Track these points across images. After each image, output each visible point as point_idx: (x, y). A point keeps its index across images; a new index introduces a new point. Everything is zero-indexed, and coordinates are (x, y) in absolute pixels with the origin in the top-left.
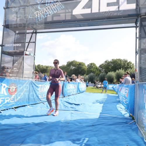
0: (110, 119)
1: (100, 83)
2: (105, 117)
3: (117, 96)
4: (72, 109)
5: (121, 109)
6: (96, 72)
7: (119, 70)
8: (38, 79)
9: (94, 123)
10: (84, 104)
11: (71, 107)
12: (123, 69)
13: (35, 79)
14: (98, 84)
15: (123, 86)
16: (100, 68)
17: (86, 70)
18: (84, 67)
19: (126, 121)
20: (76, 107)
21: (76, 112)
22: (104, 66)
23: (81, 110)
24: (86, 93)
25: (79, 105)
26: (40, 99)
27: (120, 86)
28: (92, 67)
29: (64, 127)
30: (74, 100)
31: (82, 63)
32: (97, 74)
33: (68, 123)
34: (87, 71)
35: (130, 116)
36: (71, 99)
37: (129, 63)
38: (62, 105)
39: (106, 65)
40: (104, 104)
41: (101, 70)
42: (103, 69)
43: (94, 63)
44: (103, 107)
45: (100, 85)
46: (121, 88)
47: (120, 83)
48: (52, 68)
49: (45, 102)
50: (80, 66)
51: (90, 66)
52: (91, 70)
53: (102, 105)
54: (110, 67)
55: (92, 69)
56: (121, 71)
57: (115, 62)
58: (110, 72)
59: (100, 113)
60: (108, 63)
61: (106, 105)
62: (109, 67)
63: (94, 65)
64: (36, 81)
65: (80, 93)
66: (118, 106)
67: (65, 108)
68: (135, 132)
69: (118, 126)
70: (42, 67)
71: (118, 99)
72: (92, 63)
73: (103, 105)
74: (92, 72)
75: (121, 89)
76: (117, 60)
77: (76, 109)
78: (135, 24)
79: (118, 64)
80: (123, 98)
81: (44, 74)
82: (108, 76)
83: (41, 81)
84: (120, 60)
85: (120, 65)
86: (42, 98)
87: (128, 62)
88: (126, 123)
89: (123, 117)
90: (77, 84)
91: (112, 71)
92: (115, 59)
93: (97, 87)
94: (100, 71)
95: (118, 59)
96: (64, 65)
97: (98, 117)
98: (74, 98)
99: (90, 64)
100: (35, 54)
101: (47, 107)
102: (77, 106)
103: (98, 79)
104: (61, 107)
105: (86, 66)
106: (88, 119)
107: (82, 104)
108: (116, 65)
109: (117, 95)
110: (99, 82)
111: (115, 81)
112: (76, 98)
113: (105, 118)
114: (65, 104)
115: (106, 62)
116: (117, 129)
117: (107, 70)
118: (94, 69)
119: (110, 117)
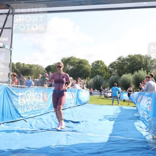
0: (124, 144)
1: (111, 90)
3: (135, 110)
4: (69, 129)
5: (141, 129)
6: (105, 74)
7: (139, 71)
8: (18, 84)
9: (101, 149)
10: (85, 121)
11: (66, 126)
12: (144, 70)
13: (12, 84)
14: (107, 92)
15: (143, 95)
16: (110, 68)
17: (90, 71)
18: (86, 66)
19: (148, 146)
20: (74, 126)
21: (74, 133)
22: (116, 65)
23: (82, 131)
24: (90, 105)
25: (78, 122)
26: (19, 114)
27: (139, 94)
28: (99, 66)
29: (56, 155)
30: (71, 115)
31: (84, 60)
32: (106, 76)
33: (62, 150)
34: (92, 72)
36: (67, 114)
38: (53, 122)
39: (120, 63)
40: (116, 121)
41: (113, 71)
42: (114, 69)
43: (101, 61)
44: (113, 126)
45: (111, 94)
46: (141, 97)
47: (140, 90)
48: (38, 68)
49: (28, 118)
50: (81, 64)
51: (96, 65)
52: (97, 72)
53: (113, 122)
54: (125, 67)
55: (99, 70)
56: (142, 73)
57: (133, 59)
58: (125, 74)
59: (109, 135)
60: (123, 61)
61: (119, 122)
62: (123, 67)
63: (101, 63)
64: (13, 86)
65: (80, 105)
66: (136, 123)
69: (135, 153)
70: (22, 65)
71: (136, 115)
72: (98, 61)
73: (115, 123)
74: (99, 74)
75: (141, 99)
76: (136, 57)
77: (74, 129)
79: (137, 63)
80: (145, 112)
81: (26, 76)
82: (123, 80)
83: (22, 87)
84: (140, 57)
85: (140, 63)
86: (22, 112)
88: (147, 149)
89: (144, 140)
90: (77, 92)
91: (128, 73)
92: (133, 55)
93: (106, 97)
94: (111, 72)
95: (137, 55)
97: (106, 140)
98: (71, 113)
99: (95, 62)
100: (12, 46)
101: (31, 127)
102: (75, 124)
103: (108, 84)
104: (52, 126)
105: (89, 65)
106: (91, 144)
107: (84, 122)
108: (135, 64)
109: (135, 108)
110: (109, 89)
112: (74, 112)
113: (116, 142)
115: (119, 59)
117: (121, 71)
118: (101, 70)
119: (125, 140)
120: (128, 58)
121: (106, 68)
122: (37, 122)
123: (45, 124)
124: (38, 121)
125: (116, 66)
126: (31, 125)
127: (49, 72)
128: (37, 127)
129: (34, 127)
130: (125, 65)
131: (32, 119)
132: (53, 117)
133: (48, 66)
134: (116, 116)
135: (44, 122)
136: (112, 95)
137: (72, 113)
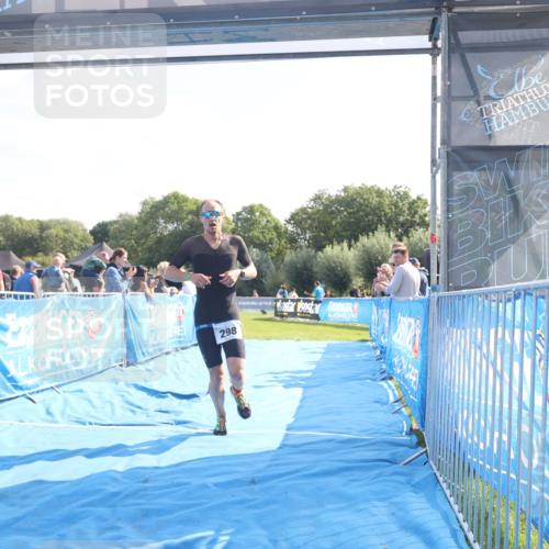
0: (328, 451)
1: (294, 295)
2: (309, 444)
4: (165, 418)
6: (275, 246)
9: (259, 471)
11: (158, 408)
12: (389, 231)
16: (290, 228)
19: (394, 454)
20: (180, 409)
21: (181, 428)
22: (308, 218)
23: (204, 421)
25: (193, 396)
28: (256, 221)
29: (127, 496)
30: (172, 376)
32: (278, 254)
33: (146, 481)
35: (411, 431)
36: (160, 371)
37: (414, 202)
38: (117, 401)
39: (319, 211)
40: (306, 388)
41: (298, 234)
42: (304, 231)
43: (261, 205)
44: (301, 401)
45: (293, 304)
51: (246, 220)
53: (298, 392)
54: (335, 223)
55: (256, 233)
56: (381, 240)
58: (331, 243)
59: (285, 427)
60: (326, 207)
62: (331, 223)
63: (261, 213)
67: (131, 414)
68: (422, 494)
69: (356, 475)
72: (252, 207)
73: (304, 393)
77: (180, 418)
78: (430, 40)
84: (380, 193)
87: (413, 196)
88: (392, 462)
91: (340, 242)
92: (357, 185)
93: (280, 315)
94: (292, 240)
95: (368, 189)
96: (127, 214)
97: (275, 445)
98: (172, 370)
99: (244, 209)
101: (49, 418)
102: (185, 401)
103: (282, 275)
104: (113, 410)
108: (361, 213)
111: (358, 282)
112: (181, 364)
113: (304, 448)
114: (130, 399)
115: (317, 198)
116: (351, 490)
117: (322, 234)
118: (263, 233)
119: (330, 441)
120: (343, 194)
121: (276, 228)
122: (66, 402)
123: (94, 407)
124: (70, 397)
125: (309, 221)
126: (48, 413)
127: (101, 245)
128: (69, 416)
129: (58, 416)
130: (333, 219)
131: (50, 393)
132: (117, 383)
133: (99, 225)
134: (308, 371)
135: (90, 401)
136: (296, 307)
137: (177, 370)
